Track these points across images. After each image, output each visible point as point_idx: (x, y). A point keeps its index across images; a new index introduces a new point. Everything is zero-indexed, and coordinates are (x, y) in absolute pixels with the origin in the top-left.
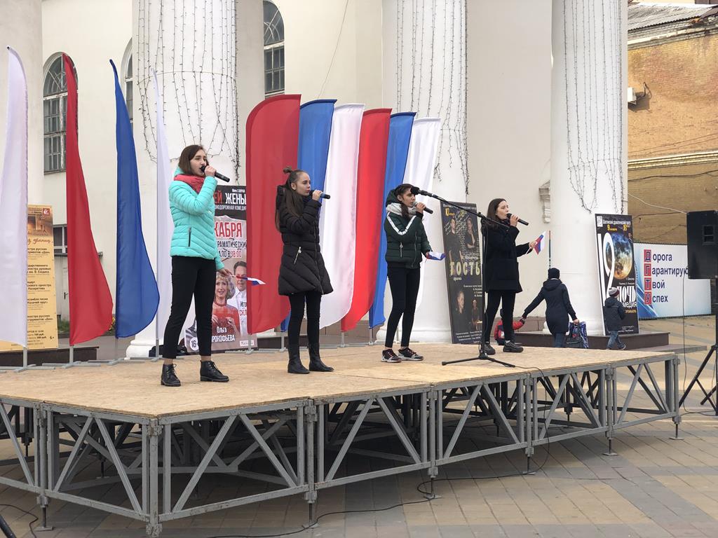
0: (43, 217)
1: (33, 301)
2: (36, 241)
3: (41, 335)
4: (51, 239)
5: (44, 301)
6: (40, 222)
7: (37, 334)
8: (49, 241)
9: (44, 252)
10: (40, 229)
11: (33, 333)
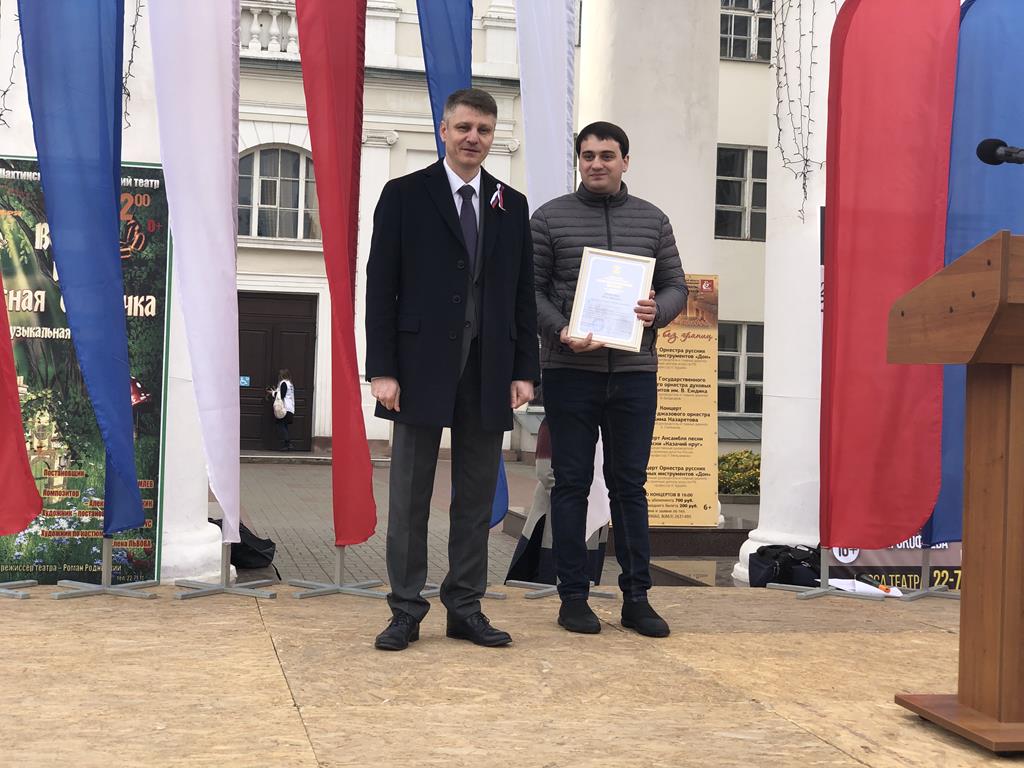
0: (700, 295)
1: (675, 441)
2: (686, 336)
3: (687, 502)
4: (714, 333)
5: (695, 442)
6: (696, 302)
7: (681, 500)
8: (709, 337)
9: (700, 357)
10: (695, 316)
11: (673, 498)
